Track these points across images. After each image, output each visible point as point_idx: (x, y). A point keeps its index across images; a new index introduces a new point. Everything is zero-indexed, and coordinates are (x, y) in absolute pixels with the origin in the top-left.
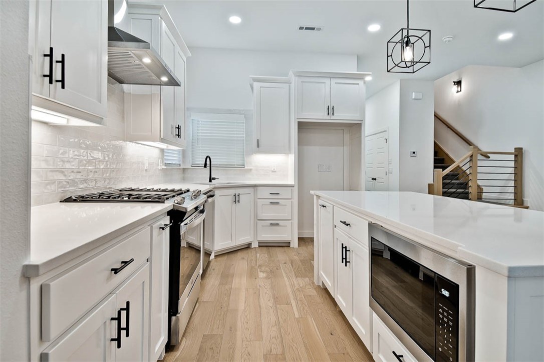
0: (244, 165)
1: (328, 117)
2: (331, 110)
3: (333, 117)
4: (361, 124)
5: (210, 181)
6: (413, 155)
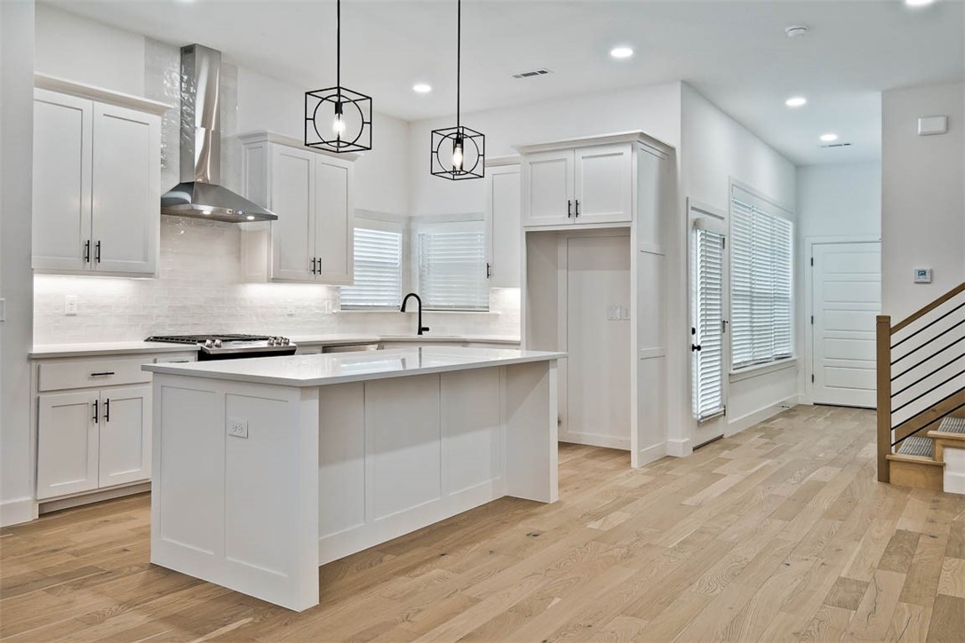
0: (488, 307)
1: (570, 221)
2: (574, 209)
3: (578, 220)
4: (629, 228)
5: (420, 333)
6: (919, 281)
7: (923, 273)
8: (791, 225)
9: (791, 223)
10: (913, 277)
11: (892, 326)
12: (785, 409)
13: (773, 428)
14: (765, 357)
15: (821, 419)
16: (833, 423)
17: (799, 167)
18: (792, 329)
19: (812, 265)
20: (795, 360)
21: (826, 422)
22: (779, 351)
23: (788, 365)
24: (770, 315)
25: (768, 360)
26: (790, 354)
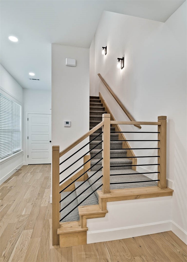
6: (66, 126)
7: (67, 123)
8: (21, 107)
9: (20, 106)
10: (64, 124)
11: (60, 152)
12: (17, 170)
13: (7, 187)
14: (7, 154)
15: (29, 174)
16: (33, 176)
17: (24, 89)
18: (21, 141)
19: (28, 120)
20: (22, 151)
21: (31, 175)
22: (15, 150)
23: (19, 154)
24: (11, 138)
25: (9, 155)
26: (20, 149)
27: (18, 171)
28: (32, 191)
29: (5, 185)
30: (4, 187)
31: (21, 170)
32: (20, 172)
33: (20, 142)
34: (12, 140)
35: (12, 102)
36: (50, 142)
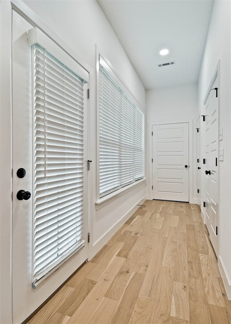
12: (140, 206)
13: (131, 232)
14: (129, 181)
15: (158, 215)
16: (165, 219)
17: (147, 90)
18: (144, 165)
19: (152, 135)
20: (145, 180)
21: (162, 218)
22: (138, 176)
23: (141, 183)
24: (132, 158)
25: (130, 183)
26: (143, 177)
27: (141, 208)
28: (173, 251)
29: (128, 228)
30: (126, 231)
31: (145, 207)
32: (144, 209)
33: (142, 166)
34: (134, 161)
35: (134, 106)
36: (186, 166)
